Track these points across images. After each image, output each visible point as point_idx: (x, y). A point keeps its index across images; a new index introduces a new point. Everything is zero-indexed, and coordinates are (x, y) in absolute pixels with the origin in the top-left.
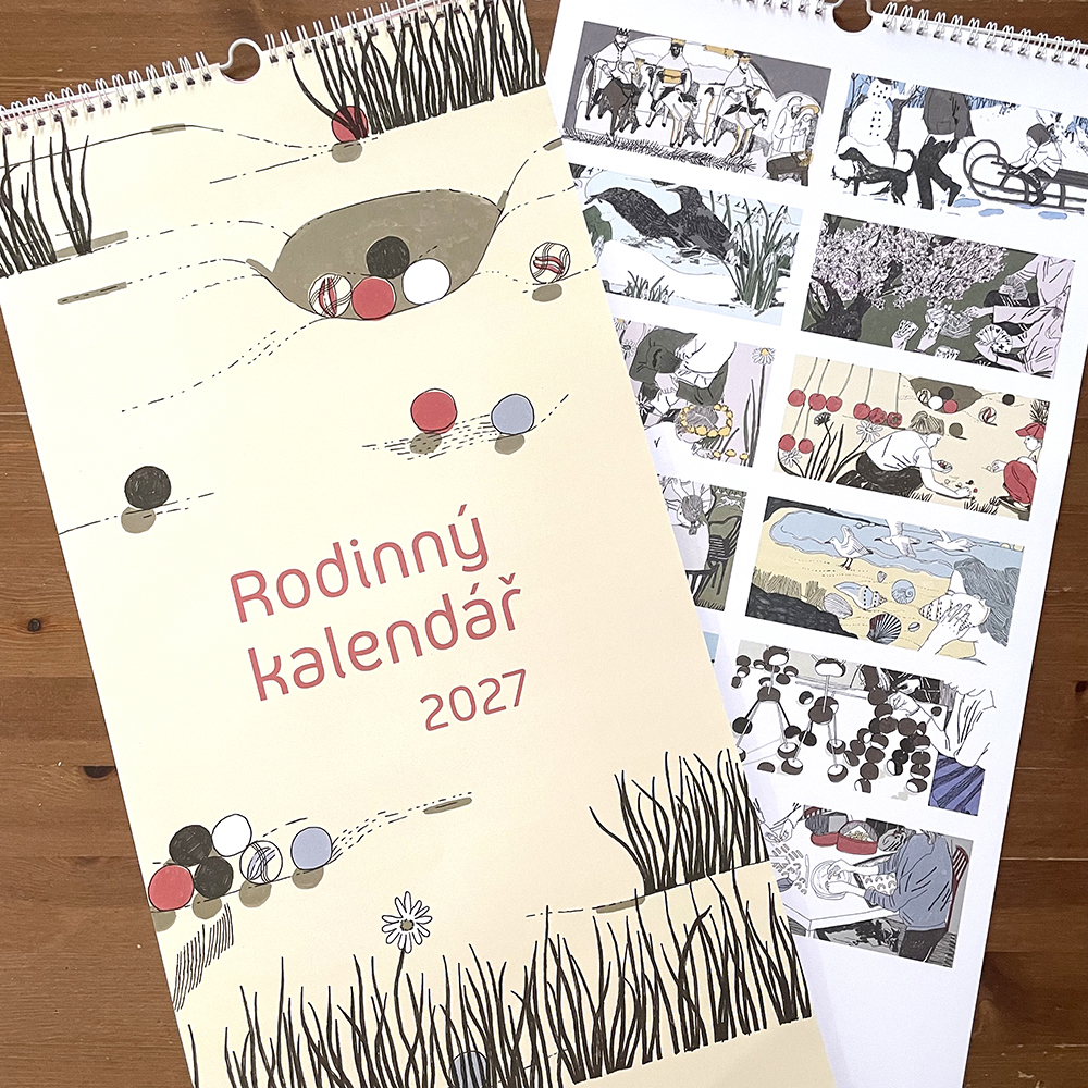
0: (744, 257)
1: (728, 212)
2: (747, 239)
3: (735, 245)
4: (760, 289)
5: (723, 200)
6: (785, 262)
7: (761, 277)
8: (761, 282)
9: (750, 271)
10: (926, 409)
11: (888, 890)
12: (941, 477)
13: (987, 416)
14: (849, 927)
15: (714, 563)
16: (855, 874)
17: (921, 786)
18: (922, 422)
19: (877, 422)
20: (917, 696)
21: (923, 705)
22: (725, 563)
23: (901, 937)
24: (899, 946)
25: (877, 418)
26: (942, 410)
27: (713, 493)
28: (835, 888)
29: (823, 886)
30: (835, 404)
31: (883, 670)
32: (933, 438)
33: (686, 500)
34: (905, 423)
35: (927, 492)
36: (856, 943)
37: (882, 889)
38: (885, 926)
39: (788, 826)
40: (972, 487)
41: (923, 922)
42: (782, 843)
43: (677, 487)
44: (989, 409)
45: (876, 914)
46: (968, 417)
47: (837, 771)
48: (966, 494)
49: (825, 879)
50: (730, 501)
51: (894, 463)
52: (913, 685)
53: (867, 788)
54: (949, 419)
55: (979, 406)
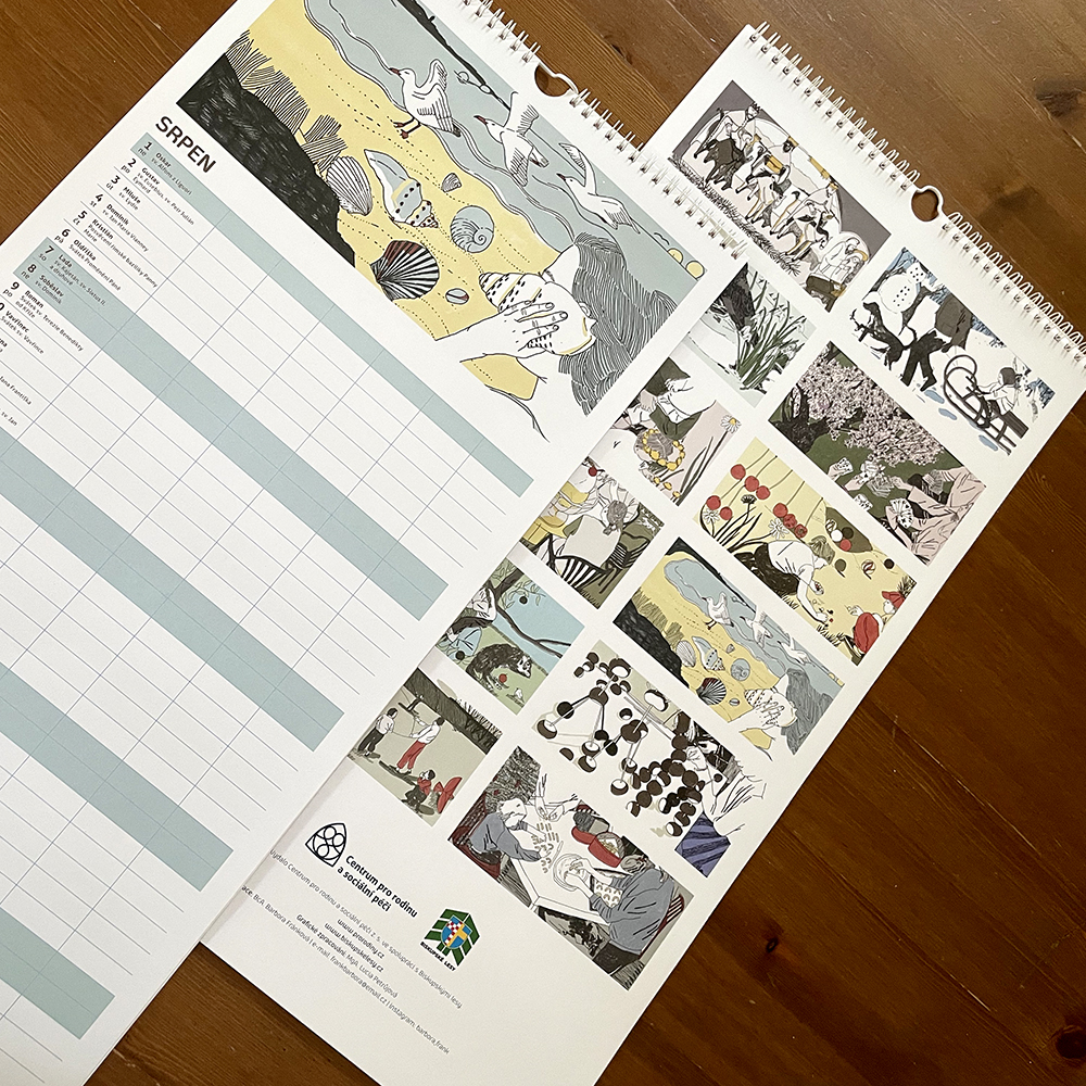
0: (756, 338)
1: (761, 295)
2: (765, 325)
3: (753, 325)
4: (754, 370)
5: (762, 284)
6: (783, 360)
7: (760, 362)
8: (758, 365)
9: (754, 352)
10: (827, 536)
11: (610, 903)
12: (813, 596)
13: (868, 568)
14: (566, 917)
15: (610, 566)
16: (592, 877)
17: (678, 831)
18: (819, 545)
19: (788, 526)
20: (710, 758)
21: (710, 767)
22: (619, 571)
23: (602, 946)
24: (597, 952)
25: (789, 522)
26: (838, 544)
27: (638, 510)
28: (571, 880)
29: (563, 873)
30: (764, 493)
31: (695, 724)
32: (822, 561)
33: (615, 503)
34: (808, 538)
35: (796, 601)
36: (565, 933)
37: (606, 900)
38: (594, 931)
39: (559, 811)
40: (830, 616)
41: (624, 943)
42: (548, 822)
43: (613, 489)
44: (872, 563)
45: (593, 917)
46: (854, 560)
47: (620, 786)
48: (824, 620)
49: (567, 869)
50: (647, 524)
51: (784, 565)
52: (711, 747)
53: (635, 812)
54: (840, 554)
55: (866, 556)
